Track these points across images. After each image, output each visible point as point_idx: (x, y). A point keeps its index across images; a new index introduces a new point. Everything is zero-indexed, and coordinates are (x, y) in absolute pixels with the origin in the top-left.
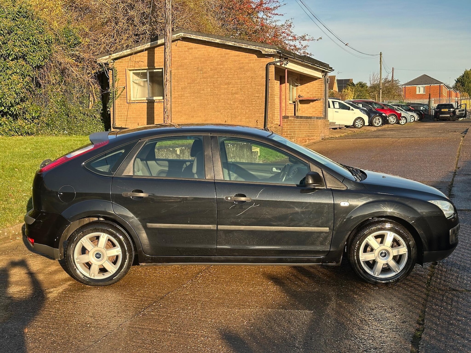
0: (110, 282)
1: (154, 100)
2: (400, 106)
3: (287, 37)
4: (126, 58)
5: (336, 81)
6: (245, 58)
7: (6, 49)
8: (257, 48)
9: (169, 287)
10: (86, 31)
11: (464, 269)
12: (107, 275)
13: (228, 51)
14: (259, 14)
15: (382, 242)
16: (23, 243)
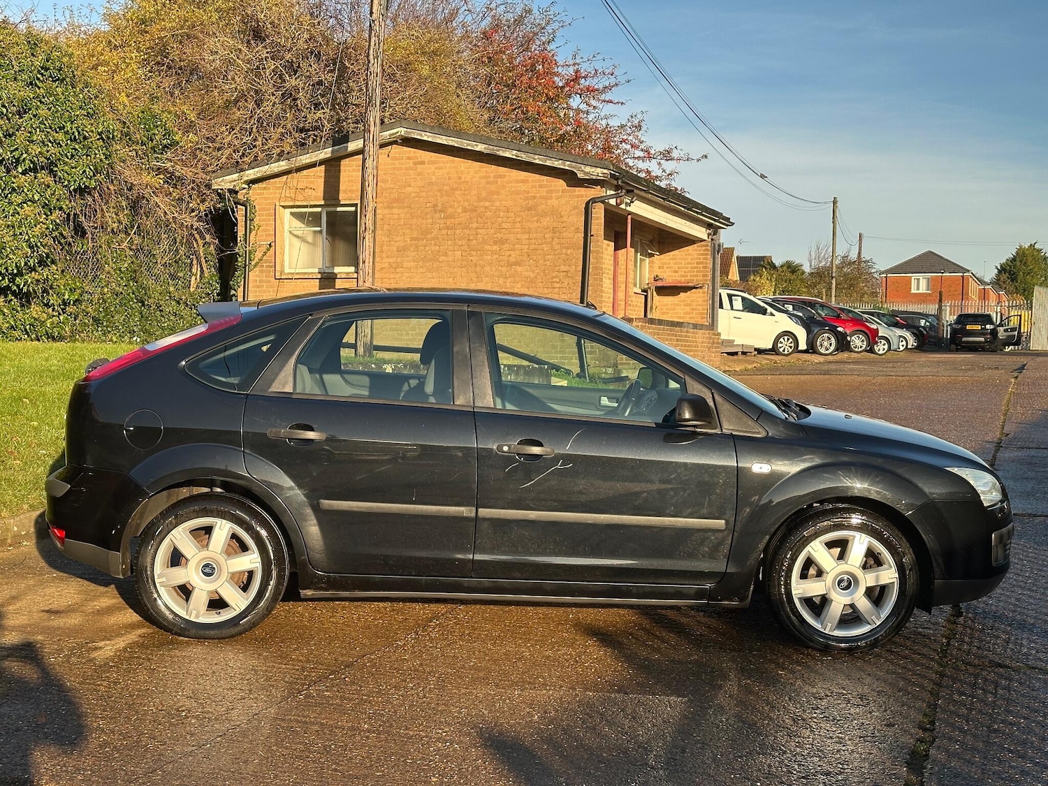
0: (233, 631)
1: (336, 275)
2: (876, 315)
3: (632, 151)
4: (276, 179)
5: (734, 260)
6: (541, 186)
7: (12, 149)
8: (566, 166)
9: (364, 645)
10: (189, 118)
11: (1022, 626)
12: (225, 615)
13: (502, 170)
14: (571, 100)
15: (841, 557)
16: (37, 553)
